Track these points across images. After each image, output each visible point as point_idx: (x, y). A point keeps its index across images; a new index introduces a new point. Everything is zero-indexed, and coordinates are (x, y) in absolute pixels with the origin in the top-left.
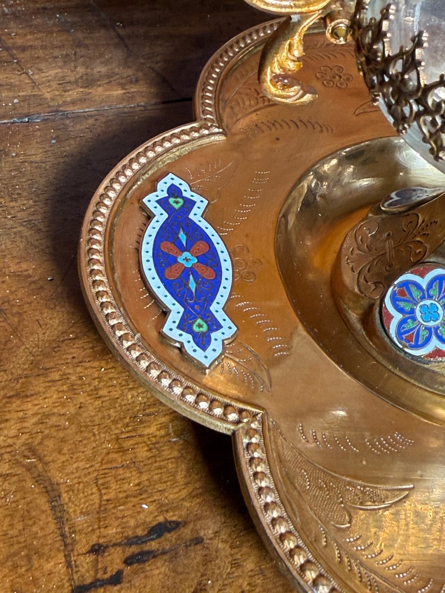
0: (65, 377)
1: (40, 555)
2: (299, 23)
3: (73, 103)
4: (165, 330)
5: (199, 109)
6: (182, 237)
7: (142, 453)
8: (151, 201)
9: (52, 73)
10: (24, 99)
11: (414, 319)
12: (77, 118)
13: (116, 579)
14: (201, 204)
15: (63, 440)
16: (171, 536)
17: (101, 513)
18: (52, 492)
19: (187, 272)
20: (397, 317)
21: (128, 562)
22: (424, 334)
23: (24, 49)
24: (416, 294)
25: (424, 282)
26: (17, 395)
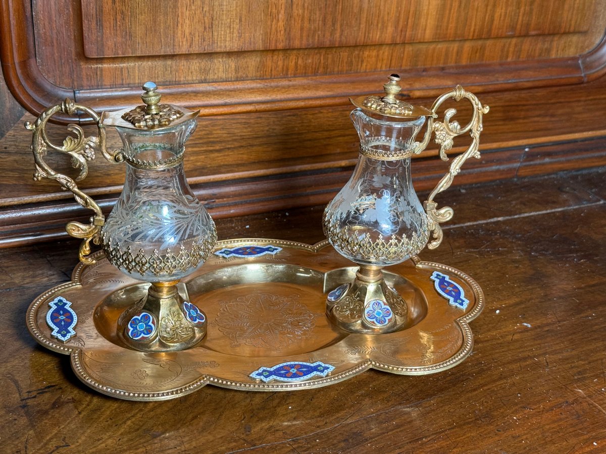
0: (20, 357)
1: (11, 394)
2: (86, 240)
3: (27, 283)
4: (52, 334)
5: (73, 277)
6: (61, 312)
7: (45, 372)
8: (51, 304)
9: (19, 274)
10: (8, 284)
11: (137, 329)
12: (28, 288)
13: (35, 397)
14: (69, 304)
15: (20, 371)
16: (53, 388)
17: (31, 385)
18: (16, 382)
19: (61, 321)
20: (131, 329)
21: (38, 394)
22: (139, 333)
23: (7, 267)
24: (138, 322)
25: (139, 318)
26: (5, 362)
